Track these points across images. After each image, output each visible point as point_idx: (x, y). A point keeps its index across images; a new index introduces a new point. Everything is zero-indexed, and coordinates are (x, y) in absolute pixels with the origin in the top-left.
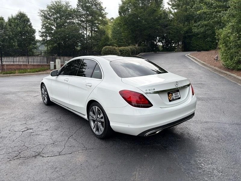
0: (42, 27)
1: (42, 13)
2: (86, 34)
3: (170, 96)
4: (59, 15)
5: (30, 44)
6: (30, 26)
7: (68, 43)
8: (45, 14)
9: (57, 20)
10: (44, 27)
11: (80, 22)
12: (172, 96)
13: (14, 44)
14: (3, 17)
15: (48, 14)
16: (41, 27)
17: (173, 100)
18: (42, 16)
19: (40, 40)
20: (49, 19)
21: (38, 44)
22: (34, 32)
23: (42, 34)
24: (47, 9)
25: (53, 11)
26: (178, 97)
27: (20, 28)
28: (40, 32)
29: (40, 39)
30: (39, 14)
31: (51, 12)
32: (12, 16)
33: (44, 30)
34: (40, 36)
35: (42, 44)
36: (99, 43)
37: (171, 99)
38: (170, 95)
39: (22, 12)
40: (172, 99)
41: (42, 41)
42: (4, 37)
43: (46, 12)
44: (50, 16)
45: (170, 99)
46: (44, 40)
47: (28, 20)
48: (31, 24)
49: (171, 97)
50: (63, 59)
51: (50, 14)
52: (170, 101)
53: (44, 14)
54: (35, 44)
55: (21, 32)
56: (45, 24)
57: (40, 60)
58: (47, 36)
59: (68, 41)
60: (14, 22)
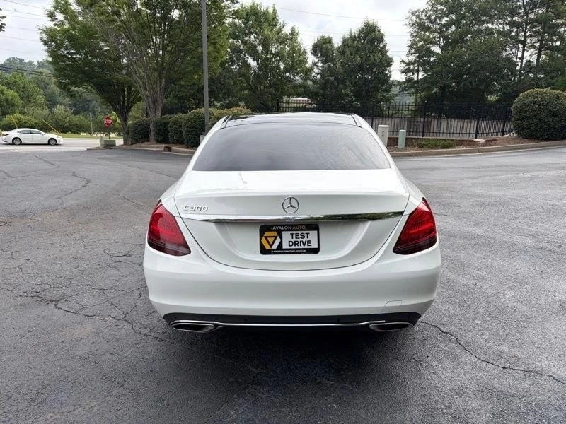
0: (409, 51)
1: (414, 18)
2: (522, 58)
3: (266, 238)
4: (454, 17)
5: (377, 90)
6: (383, 51)
7: (464, 85)
8: (421, 19)
9: (447, 30)
10: (413, 51)
11: (507, 28)
12: (278, 240)
13: (343, 91)
14: (331, 36)
15: (429, 18)
16: (407, 49)
17: (280, 250)
18: (414, 24)
19: (401, 80)
20: (428, 29)
21: (395, 90)
22: (389, 62)
23: (407, 67)
24: (427, 6)
25: (442, 7)
26: (306, 247)
27: (361, 58)
28: (403, 61)
29: (402, 78)
30: (407, 22)
31: (436, 11)
32: (351, 33)
33: (412, 58)
34: (402, 73)
35: (405, 89)
36: (557, 81)
37: (271, 246)
38: (267, 234)
39: (371, 22)
40: (275, 246)
41: (404, 83)
42: (327, 78)
43: (423, 15)
44: (431, 22)
45: (267, 247)
46: (409, 80)
47: (381, 39)
48: (385, 46)
49: (271, 240)
50: (445, 127)
51: (433, 17)
52: (264, 251)
53: (418, 20)
54: (388, 91)
55: (361, 67)
56: (416, 43)
57: (394, 126)
58: (418, 71)
59: (466, 79)
60: (351, 46)
